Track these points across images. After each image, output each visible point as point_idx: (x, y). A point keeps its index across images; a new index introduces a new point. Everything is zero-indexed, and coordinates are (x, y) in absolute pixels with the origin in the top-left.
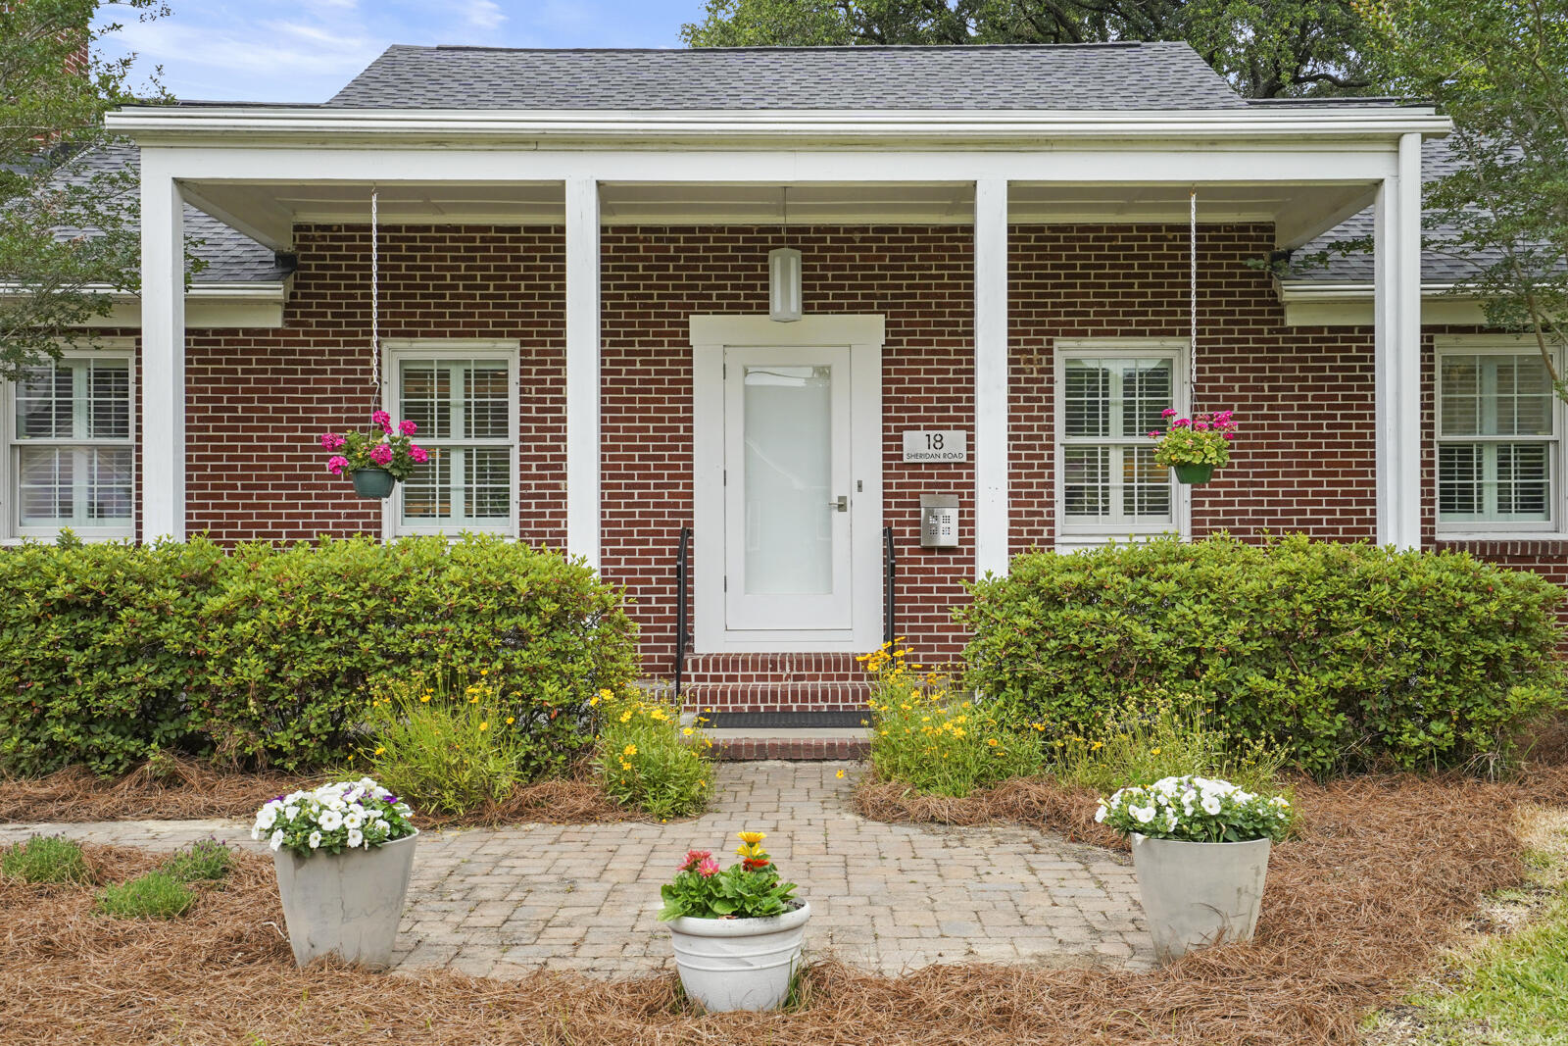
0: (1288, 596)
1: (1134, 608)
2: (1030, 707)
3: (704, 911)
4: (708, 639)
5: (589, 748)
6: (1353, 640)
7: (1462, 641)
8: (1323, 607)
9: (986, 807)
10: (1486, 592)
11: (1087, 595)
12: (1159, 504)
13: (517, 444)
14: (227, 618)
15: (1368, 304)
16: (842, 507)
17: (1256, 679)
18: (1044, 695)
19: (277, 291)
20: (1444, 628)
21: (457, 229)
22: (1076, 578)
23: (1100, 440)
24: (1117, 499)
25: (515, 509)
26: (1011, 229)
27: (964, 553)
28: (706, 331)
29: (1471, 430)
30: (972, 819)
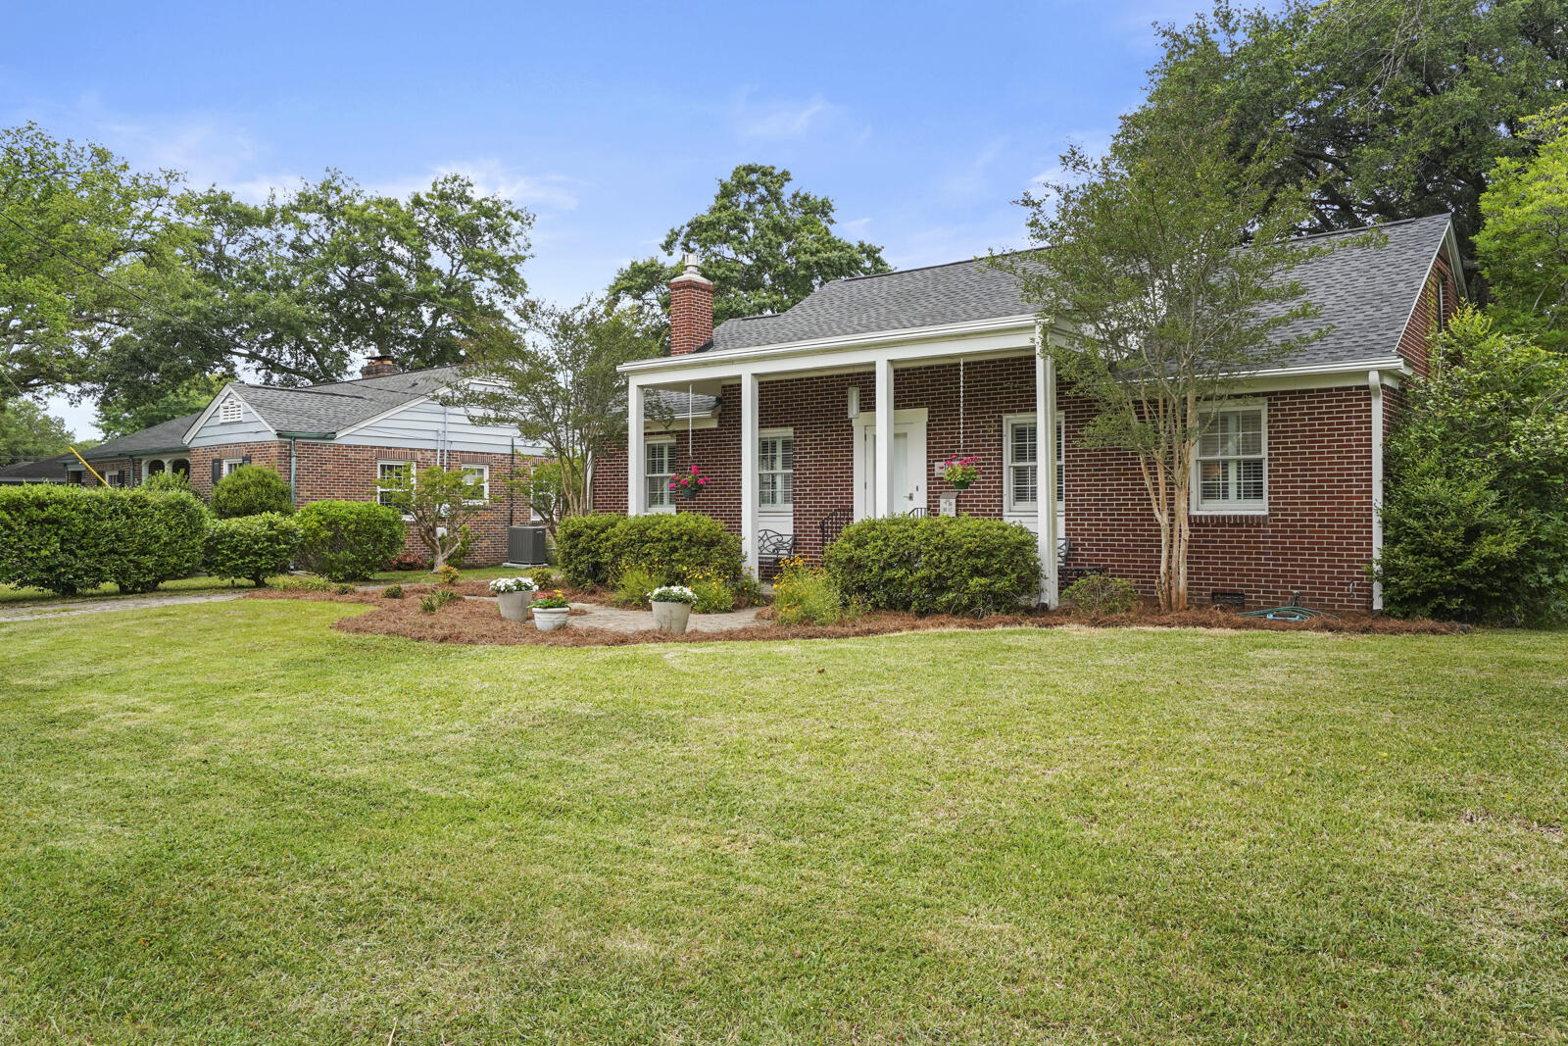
16: (911, 499)
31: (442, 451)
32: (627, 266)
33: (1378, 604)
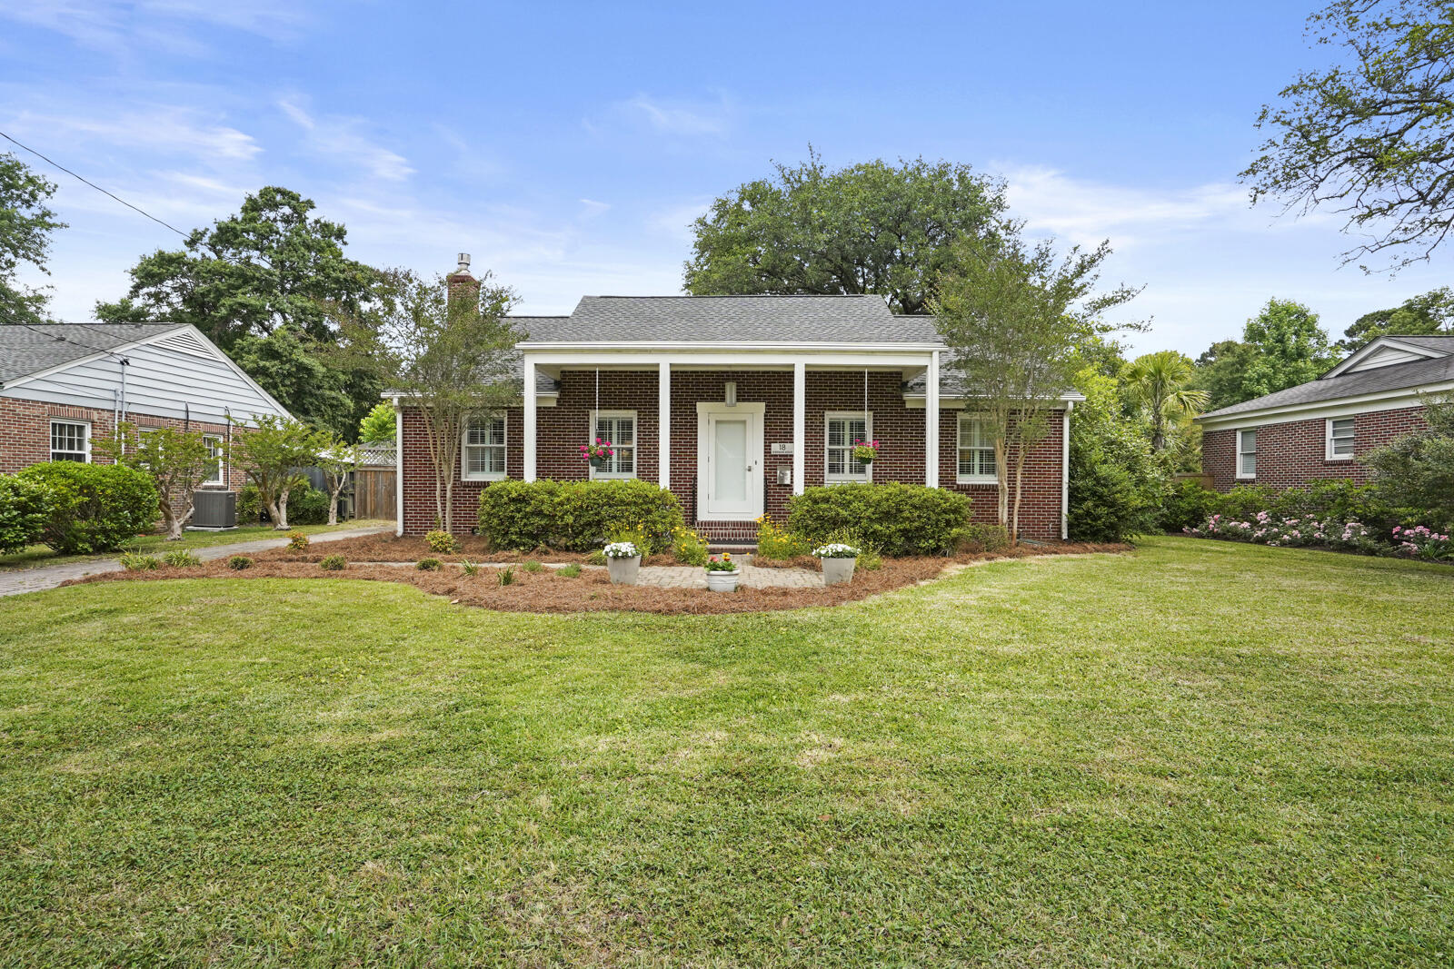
0: (887, 500)
1: (841, 505)
2: (807, 535)
3: (715, 570)
4: (702, 516)
5: (670, 546)
6: (906, 514)
7: (939, 514)
8: (898, 504)
9: (792, 563)
10: (947, 500)
11: (826, 500)
12: (862, 471)
13: (636, 447)
14: (561, 504)
15: (924, 401)
16: (749, 470)
17: (877, 526)
18: (811, 531)
19: (556, 394)
20: (934, 511)
21: (616, 372)
22: (822, 495)
23: (841, 447)
24: (847, 468)
25: (635, 470)
26: (806, 373)
27: (790, 486)
28: (702, 408)
29: (969, 445)
30: (788, 567)
31: (120, 412)
32: (151, 254)
33: (1065, 536)
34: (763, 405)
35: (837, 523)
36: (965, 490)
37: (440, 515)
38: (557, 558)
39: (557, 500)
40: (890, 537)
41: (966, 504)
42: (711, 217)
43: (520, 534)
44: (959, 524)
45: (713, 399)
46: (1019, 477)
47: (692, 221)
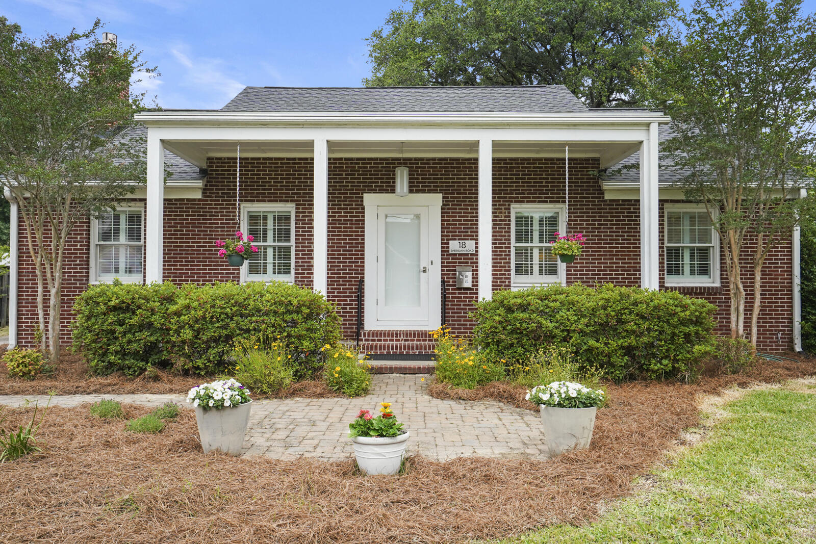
0: (605, 308)
1: (543, 314)
2: (500, 353)
3: (366, 434)
4: (370, 324)
5: (321, 368)
6: (631, 326)
7: (675, 327)
8: (619, 313)
9: (482, 393)
10: (685, 307)
11: (523, 308)
12: (553, 271)
13: (294, 245)
14: (178, 314)
16: (424, 271)
17: (592, 342)
18: (505, 348)
19: (200, 184)
20: (668, 322)
21: (271, 159)
22: (519, 301)
23: (529, 245)
24: (536, 269)
25: (293, 271)
26: (493, 159)
27: (473, 291)
28: (370, 200)
29: (679, 241)
30: (476, 398)
33: (798, 348)
34: (440, 196)
35: (542, 338)
36: (700, 293)
37: (42, 326)
38: (168, 386)
39: (173, 308)
40: (609, 356)
41: (709, 312)
42: (387, 31)
43: (123, 354)
44: (700, 339)
45: (382, 191)
46: (758, 277)
47: (369, 36)
